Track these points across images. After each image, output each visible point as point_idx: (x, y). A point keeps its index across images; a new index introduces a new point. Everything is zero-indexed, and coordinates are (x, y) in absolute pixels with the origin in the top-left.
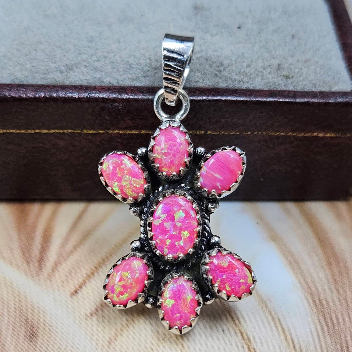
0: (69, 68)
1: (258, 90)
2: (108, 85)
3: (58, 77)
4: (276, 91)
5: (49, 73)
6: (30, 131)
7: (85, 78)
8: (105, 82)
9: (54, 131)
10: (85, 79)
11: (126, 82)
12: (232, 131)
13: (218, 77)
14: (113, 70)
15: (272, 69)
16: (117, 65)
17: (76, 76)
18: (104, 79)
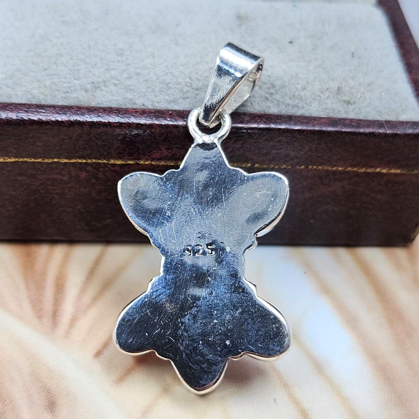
0: (96, 87)
2: (140, 107)
3: (83, 96)
6: (47, 160)
7: (115, 99)
8: (138, 104)
9: (75, 161)
10: (114, 100)
11: (162, 105)
12: (283, 164)
13: (269, 100)
14: (147, 89)
15: (331, 93)
16: (152, 84)
17: (103, 96)
18: (137, 100)
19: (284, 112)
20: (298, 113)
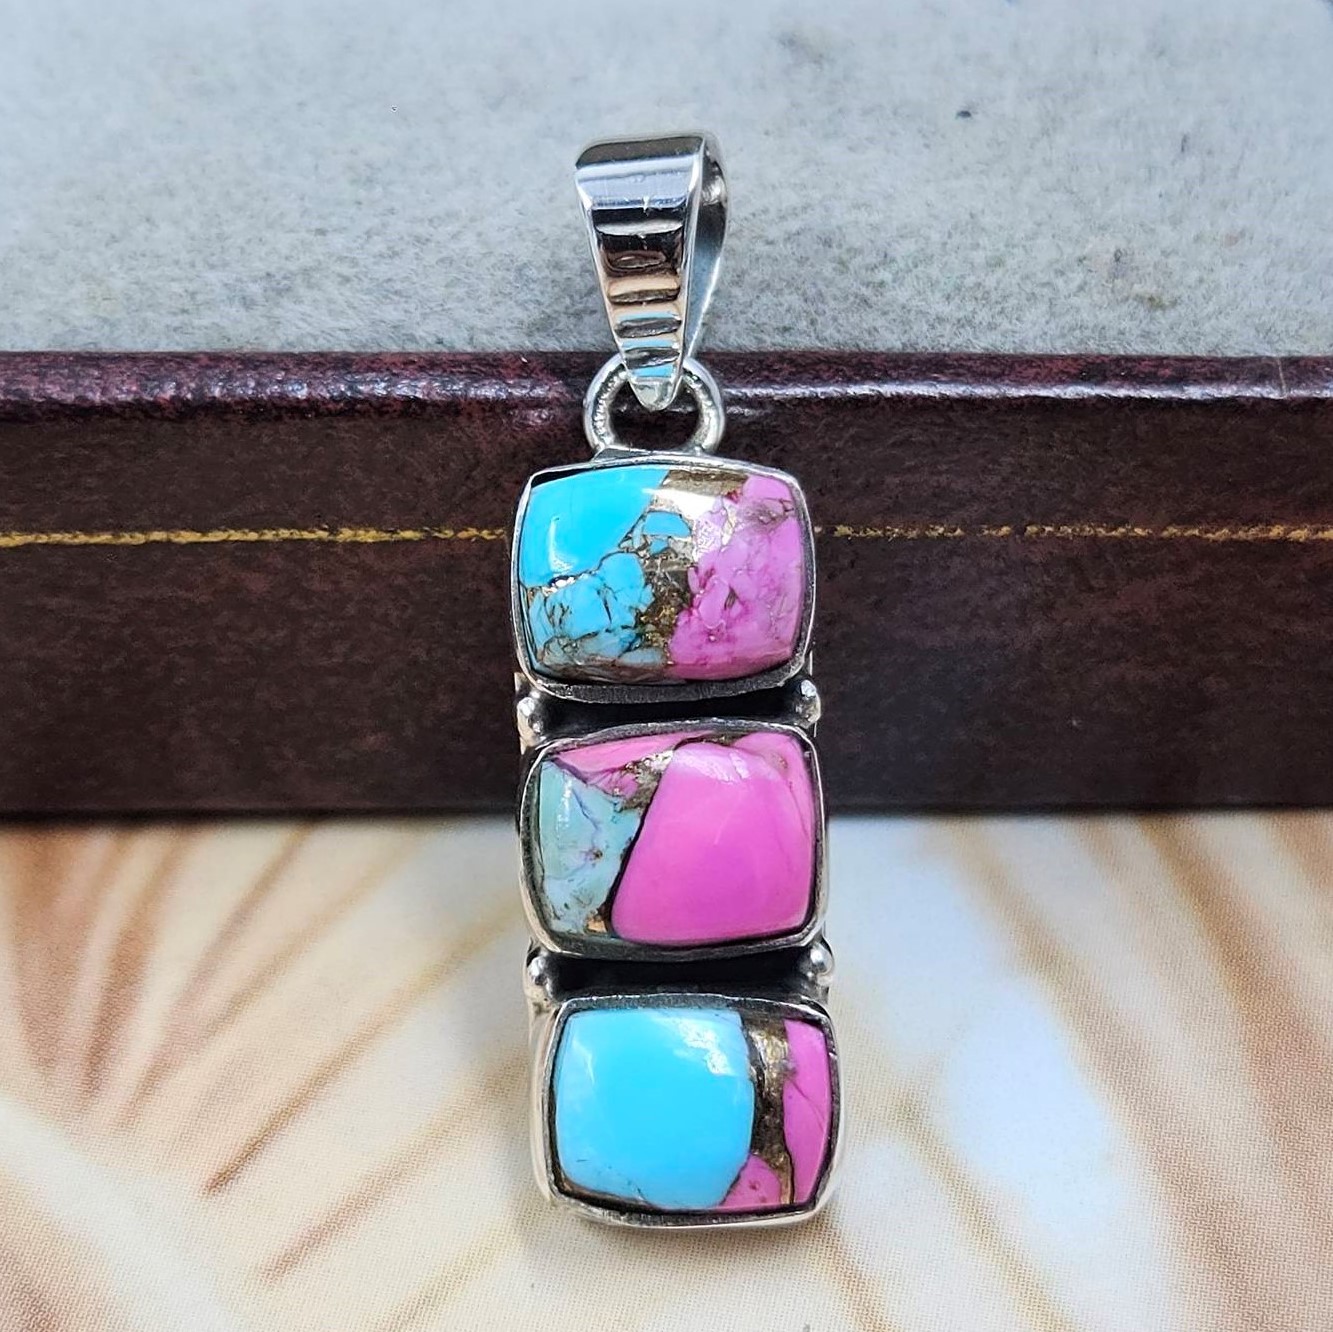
0: (279, 288)
1: (1034, 356)
2: (429, 350)
3: (236, 322)
4: (1106, 360)
5: (198, 309)
7: (342, 324)
8: (421, 338)
10: (341, 330)
11: (502, 338)
12: (935, 524)
13: (871, 307)
14: (452, 290)
15: (1090, 271)
16: (467, 268)
17: (304, 317)
18: (415, 326)
19: (925, 343)
20: (975, 348)
